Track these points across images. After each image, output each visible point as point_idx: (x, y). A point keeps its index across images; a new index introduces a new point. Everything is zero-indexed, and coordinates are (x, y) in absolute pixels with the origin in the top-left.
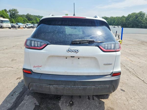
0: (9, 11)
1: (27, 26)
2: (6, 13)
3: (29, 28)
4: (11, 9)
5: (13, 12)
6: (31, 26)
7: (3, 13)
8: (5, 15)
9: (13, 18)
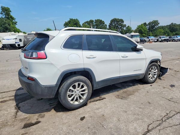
0: (149, 24)
1: (160, 40)
2: (145, 27)
3: (162, 41)
4: (152, 21)
5: (152, 24)
6: (165, 39)
7: (142, 28)
8: (143, 30)
9: (152, 31)
